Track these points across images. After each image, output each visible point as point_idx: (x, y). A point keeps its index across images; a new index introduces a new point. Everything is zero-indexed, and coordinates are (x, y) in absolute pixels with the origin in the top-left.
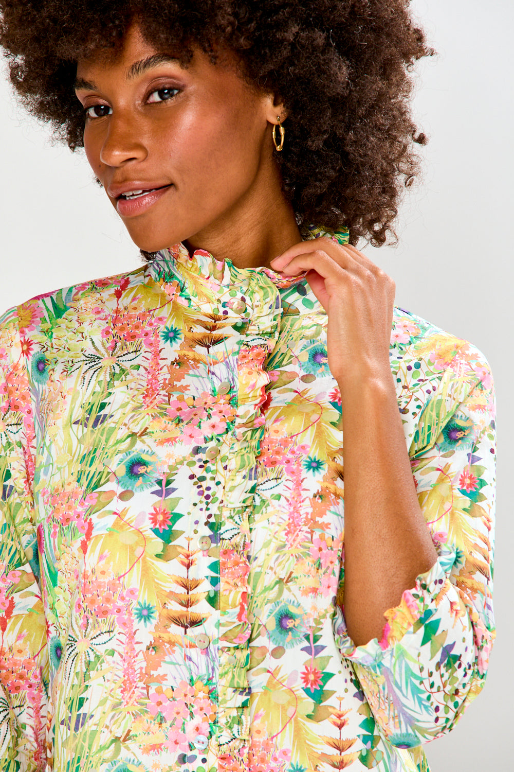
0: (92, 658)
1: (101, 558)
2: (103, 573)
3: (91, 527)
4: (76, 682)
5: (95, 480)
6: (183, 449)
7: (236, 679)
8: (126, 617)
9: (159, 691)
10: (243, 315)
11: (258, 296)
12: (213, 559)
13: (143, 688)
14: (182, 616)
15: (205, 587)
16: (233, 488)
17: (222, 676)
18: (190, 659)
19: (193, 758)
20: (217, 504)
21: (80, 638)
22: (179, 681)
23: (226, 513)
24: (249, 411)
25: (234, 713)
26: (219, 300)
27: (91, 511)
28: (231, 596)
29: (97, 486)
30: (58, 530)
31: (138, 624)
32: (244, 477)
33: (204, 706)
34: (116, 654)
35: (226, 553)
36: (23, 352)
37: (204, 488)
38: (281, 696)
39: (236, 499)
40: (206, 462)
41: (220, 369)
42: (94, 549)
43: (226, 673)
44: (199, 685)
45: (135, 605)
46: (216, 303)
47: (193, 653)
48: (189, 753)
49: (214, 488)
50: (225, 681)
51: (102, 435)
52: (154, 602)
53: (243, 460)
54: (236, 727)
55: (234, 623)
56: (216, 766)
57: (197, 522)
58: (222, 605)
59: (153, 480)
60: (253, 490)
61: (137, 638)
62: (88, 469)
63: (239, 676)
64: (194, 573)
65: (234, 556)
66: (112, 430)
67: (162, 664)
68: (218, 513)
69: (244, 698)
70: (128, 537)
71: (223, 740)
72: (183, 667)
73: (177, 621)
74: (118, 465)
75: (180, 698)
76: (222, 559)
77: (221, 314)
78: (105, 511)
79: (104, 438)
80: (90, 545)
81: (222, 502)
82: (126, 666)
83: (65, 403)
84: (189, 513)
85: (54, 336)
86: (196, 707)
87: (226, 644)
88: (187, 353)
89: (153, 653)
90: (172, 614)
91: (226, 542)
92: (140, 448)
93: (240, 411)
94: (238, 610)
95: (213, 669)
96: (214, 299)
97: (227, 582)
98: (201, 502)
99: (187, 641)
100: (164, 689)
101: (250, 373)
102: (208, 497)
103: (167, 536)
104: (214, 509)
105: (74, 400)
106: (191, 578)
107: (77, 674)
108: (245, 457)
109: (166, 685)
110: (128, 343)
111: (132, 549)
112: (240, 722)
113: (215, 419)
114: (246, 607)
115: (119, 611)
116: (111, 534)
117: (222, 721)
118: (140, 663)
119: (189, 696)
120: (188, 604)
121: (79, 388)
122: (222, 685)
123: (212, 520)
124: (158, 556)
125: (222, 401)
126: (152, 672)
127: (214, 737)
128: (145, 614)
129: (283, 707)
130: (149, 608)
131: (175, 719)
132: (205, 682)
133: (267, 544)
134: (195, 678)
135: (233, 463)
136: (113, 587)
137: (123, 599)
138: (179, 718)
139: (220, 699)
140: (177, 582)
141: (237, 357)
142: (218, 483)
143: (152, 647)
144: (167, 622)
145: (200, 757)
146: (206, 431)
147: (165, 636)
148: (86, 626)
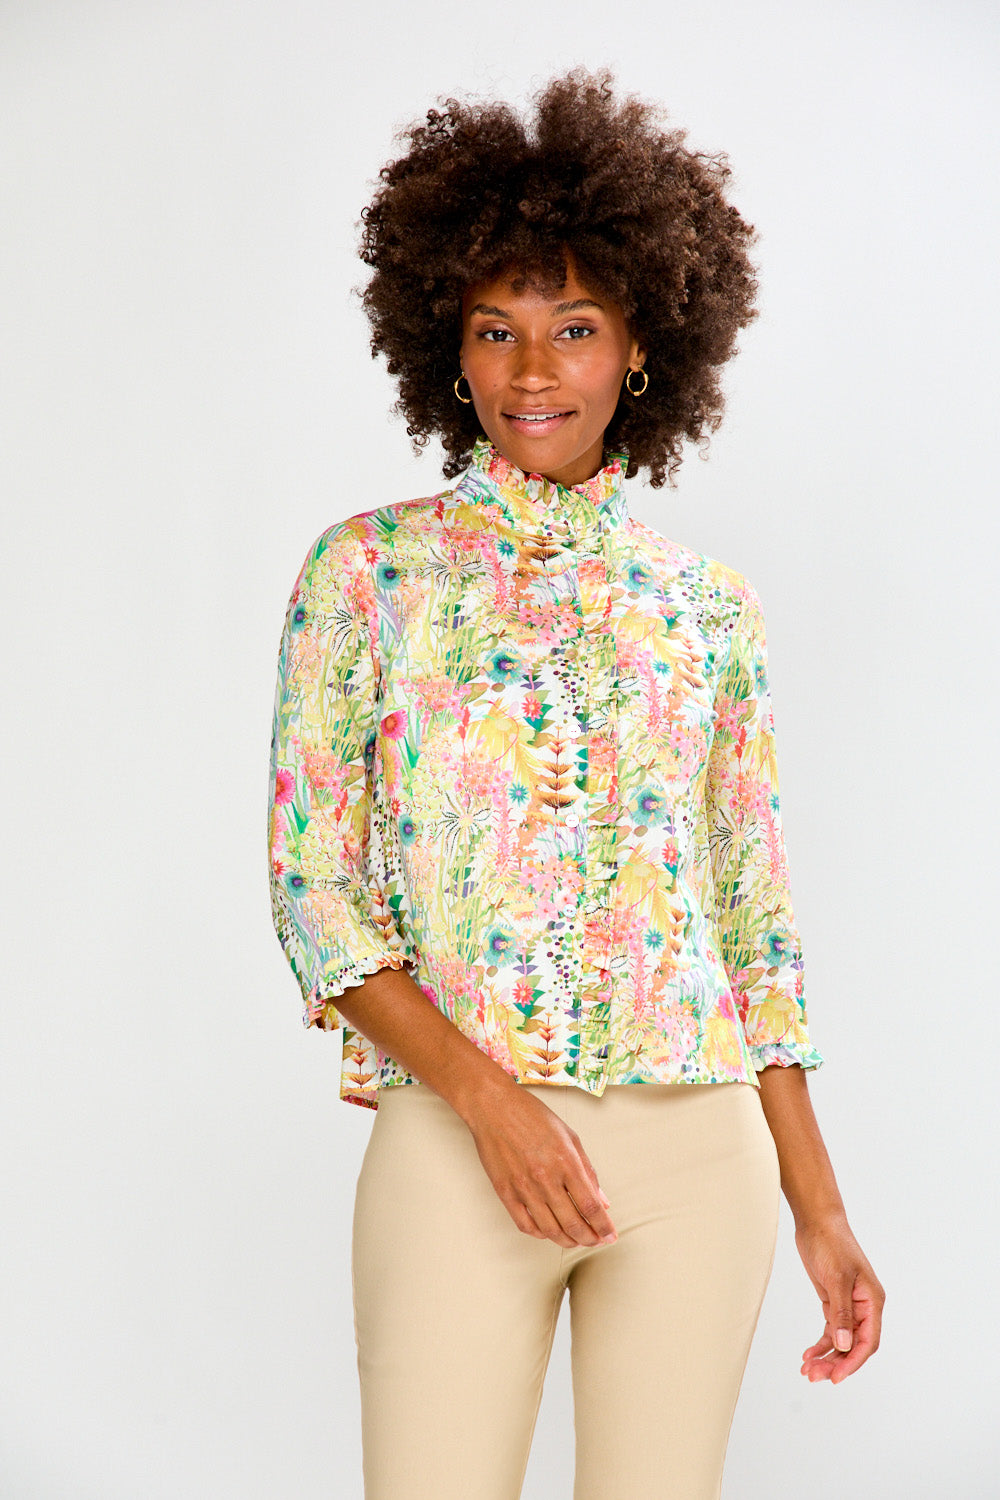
0: (476, 833)
1: (479, 742)
2: (481, 756)
3: (467, 714)
4: (460, 853)
5: (465, 674)
6: (543, 650)
7: (606, 855)
8: (501, 797)
9: (530, 864)
10: (568, 536)
11: (580, 522)
12: (582, 747)
13: (515, 861)
14: (553, 798)
15: (574, 772)
16: (597, 684)
17: (590, 852)
18: (560, 837)
19: (562, 925)
20: (584, 696)
21: (462, 814)
22: (548, 856)
23: (592, 705)
24: (597, 620)
25: (602, 885)
26: (542, 523)
27: (467, 700)
28: (600, 780)
29: (469, 678)
30: (430, 716)
31: (511, 804)
32: (606, 674)
33: (573, 879)
34: (492, 830)
35: (595, 740)
36: (368, 560)
37: (569, 683)
38: (643, 870)
39: (602, 693)
40: (566, 661)
41: (560, 581)
42: (472, 734)
43: (594, 849)
44: (568, 860)
45: (509, 786)
46: (538, 525)
47: (562, 830)
48: (558, 921)
49: (579, 683)
50: (595, 856)
51: (464, 635)
52: (527, 784)
53: (603, 659)
54: (602, 897)
55: (602, 804)
56: (583, 932)
57: (566, 713)
58: (590, 788)
59: (520, 676)
60: (616, 685)
61: (511, 816)
62: (456, 665)
63: (609, 852)
64: (562, 759)
65: (603, 744)
66: (472, 631)
67: (534, 840)
68: (585, 705)
69: (612, 871)
70: (503, 724)
71: (589, 910)
72: (553, 845)
73: (548, 802)
74: (485, 660)
75: (549, 871)
76: (590, 747)
77: (545, 535)
78: (481, 701)
79: (466, 637)
80: (468, 730)
81: (588, 695)
82: (500, 841)
83: (425, 602)
84: (558, 705)
85: (396, 545)
86: (564, 880)
87: (595, 823)
88: (524, 566)
89: (526, 830)
90: (544, 796)
91: (594, 732)
92: (503, 647)
93: (586, 619)
94: (607, 792)
95: (582, 846)
96: (537, 521)
97: (597, 768)
98: (568, 695)
99: (557, 820)
100: (535, 862)
101: (592, 584)
102: (573, 691)
103: (539, 724)
104: (581, 701)
105: (431, 601)
106: (560, 763)
107: (461, 846)
108: (606, 657)
109: (537, 860)
110: (466, 553)
111: (506, 736)
112: (606, 893)
113: (565, 625)
114: (617, 789)
115: (494, 791)
116: (487, 721)
117: (590, 892)
118: (513, 839)
119: (558, 869)
120: (557, 787)
121: (436, 588)
122: (591, 860)
123: (580, 711)
124: (530, 743)
125: (566, 610)
126: (524, 847)
127: (581, 906)
128: (519, 794)
129: (644, 880)
130: (522, 790)
131: (544, 890)
132: (574, 857)
133: (631, 734)
134: (564, 854)
135: (594, 662)
136: (490, 769)
137: (498, 780)
138: (548, 889)
139: (588, 872)
140: (547, 767)
141: (576, 570)
142: (582, 679)
143: (526, 824)
144: (539, 802)
145: (568, 925)
146: (559, 634)
147: (538, 815)
148: (468, 803)
